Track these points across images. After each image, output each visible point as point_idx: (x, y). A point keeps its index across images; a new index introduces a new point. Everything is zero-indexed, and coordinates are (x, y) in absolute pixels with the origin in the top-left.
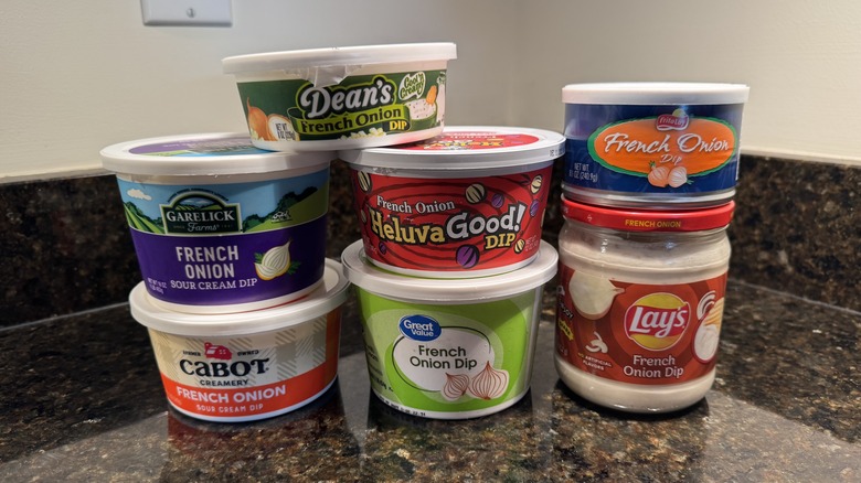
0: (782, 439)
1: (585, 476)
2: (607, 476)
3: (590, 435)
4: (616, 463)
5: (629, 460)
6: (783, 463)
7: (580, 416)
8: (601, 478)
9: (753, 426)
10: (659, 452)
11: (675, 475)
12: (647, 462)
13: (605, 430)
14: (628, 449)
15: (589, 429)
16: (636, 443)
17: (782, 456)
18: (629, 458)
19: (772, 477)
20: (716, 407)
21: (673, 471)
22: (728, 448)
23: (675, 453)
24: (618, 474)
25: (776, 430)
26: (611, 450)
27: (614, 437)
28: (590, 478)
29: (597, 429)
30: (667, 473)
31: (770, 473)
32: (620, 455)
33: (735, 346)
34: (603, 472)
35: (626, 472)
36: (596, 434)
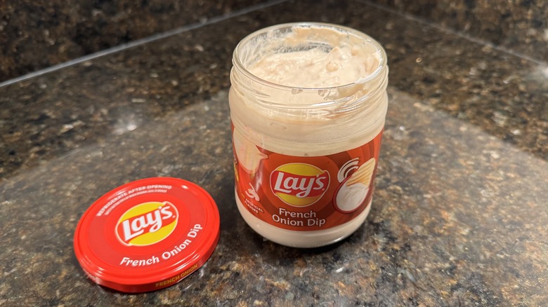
0: (540, 211)
1: (393, 249)
2: (410, 250)
3: (396, 209)
4: (415, 237)
5: (426, 233)
6: (541, 235)
7: (387, 191)
8: (405, 251)
9: (519, 198)
11: (461, 247)
12: (440, 235)
13: (407, 205)
14: (425, 223)
15: (395, 203)
16: (431, 217)
17: (540, 228)
18: (426, 232)
19: (532, 248)
20: (492, 180)
21: (460, 244)
22: (500, 221)
23: (461, 226)
24: (418, 247)
25: (536, 202)
26: (411, 223)
27: (412, 211)
28: (397, 251)
29: (401, 203)
30: (454, 246)
31: (531, 244)
32: (419, 229)
33: (505, 118)
34: (406, 245)
35: (425, 244)
36: (399, 208)
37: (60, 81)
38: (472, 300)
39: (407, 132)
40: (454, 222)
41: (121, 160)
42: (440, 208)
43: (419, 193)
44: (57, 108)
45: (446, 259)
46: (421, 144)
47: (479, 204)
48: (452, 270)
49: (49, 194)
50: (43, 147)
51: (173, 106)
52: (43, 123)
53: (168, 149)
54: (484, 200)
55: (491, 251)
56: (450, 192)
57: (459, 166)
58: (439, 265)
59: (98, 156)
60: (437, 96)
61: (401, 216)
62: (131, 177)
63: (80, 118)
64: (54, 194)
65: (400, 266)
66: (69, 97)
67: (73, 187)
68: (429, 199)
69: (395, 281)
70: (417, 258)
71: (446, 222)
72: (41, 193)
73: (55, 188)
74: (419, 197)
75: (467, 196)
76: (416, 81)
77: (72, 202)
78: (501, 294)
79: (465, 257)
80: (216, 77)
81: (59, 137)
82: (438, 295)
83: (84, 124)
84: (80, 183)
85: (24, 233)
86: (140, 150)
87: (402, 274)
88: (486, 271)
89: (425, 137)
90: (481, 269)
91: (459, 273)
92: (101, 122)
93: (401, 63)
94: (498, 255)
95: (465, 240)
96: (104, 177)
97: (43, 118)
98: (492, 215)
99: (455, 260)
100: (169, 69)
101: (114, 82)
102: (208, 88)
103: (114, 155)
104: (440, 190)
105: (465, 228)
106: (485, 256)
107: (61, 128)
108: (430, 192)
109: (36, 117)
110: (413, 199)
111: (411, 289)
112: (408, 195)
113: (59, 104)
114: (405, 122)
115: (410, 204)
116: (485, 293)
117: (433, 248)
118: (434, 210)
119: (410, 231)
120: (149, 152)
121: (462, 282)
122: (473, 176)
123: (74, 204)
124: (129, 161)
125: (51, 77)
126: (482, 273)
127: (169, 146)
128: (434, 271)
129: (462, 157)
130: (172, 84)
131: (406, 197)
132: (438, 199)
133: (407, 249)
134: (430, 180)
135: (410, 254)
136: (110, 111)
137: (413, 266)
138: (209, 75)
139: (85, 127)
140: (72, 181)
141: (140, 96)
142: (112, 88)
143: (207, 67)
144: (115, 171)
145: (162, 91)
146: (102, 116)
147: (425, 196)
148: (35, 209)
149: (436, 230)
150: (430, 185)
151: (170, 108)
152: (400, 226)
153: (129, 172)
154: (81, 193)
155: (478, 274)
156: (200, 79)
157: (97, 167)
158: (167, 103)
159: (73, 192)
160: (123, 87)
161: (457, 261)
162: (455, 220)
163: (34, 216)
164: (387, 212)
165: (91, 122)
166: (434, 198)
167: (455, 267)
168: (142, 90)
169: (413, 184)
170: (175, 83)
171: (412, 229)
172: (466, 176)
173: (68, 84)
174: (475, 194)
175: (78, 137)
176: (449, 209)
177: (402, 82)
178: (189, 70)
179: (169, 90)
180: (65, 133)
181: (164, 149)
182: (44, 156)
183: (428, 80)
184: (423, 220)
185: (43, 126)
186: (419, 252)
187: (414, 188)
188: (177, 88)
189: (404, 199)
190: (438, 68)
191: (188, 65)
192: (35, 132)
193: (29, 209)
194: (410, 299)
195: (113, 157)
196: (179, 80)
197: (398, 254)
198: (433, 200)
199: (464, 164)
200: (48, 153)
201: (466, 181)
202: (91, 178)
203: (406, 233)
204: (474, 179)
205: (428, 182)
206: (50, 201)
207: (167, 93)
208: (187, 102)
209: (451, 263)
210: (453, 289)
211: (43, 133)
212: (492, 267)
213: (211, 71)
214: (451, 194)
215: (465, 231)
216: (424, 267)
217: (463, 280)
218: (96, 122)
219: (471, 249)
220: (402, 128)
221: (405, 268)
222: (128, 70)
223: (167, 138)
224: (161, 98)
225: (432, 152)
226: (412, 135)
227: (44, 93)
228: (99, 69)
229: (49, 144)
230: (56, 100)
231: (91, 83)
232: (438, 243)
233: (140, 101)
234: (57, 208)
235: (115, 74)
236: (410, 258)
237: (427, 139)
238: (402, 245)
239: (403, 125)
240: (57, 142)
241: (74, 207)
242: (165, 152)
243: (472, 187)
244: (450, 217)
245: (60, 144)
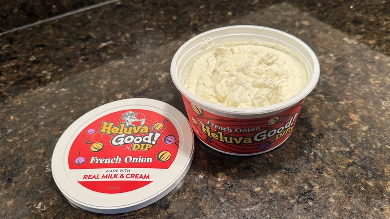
1: (311, 136)
3: (318, 110)
4: (329, 129)
7: (314, 98)
10: (354, 123)
11: (360, 139)
12: (346, 129)
13: (326, 108)
14: (337, 121)
15: (318, 106)
16: (342, 117)
18: (336, 127)
21: (359, 136)
23: (363, 124)
24: (329, 136)
26: (327, 120)
27: (330, 112)
28: (314, 137)
29: (322, 107)
30: (356, 137)
32: (332, 124)
34: (321, 134)
35: (334, 135)
36: (321, 110)
37: (101, 14)
38: (362, 174)
39: (335, 58)
40: (359, 122)
41: (136, 68)
42: (350, 112)
43: (336, 100)
44: (98, 32)
45: (348, 146)
46: (344, 67)
47: (379, 111)
48: (351, 153)
49: (90, 86)
50: (88, 56)
51: (172, 34)
52: (88, 41)
53: (166, 63)
54: (384, 108)
55: (381, 143)
56: (359, 101)
57: (370, 84)
58: (342, 149)
59: (122, 65)
60: (362, 34)
61: (321, 115)
62: (142, 79)
63: (112, 39)
64: (93, 86)
65: (314, 148)
66: (106, 25)
67: (105, 83)
68: (343, 105)
69: (309, 157)
70: (327, 143)
71: (353, 121)
72: (85, 85)
73: (93, 83)
74: (336, 103)
75: (372, 105)
76: (348, 22)
77: (104, 92)
78: (384, 172)
79: (362, 145)
80: (203, 15)
81: (98, 51)
82: (338, 168)
83: (114, 43)
84: (109, 80)
85: (73, 109)
86: (149, 62)
87: (315, 153)
88: (376, 156)
89: (348, 62)
90: (372, 154)
91: (356, 155)
92: (125, 43)
93: (339, 8)
94: (387, 146)
95: (364, 134)
96: (125, 78)
97: (89, 38)
98: (388, 119)
99: (354, 147)
100: (172, 8)
101: (135, 16)
102: (197, 22)
103: (132, 64)
104: (352, 100)
105: (366, 127)
106: (377, 146)
107: (100, 45)
108: (345, 100)
109: (84, 37)
110: (331, 104)
111: (319, 163)
112: (328, 102)
113: (99, 29)
114: (335, 51)
115: (329, 108)
116: (372, 170)
117: (340, 138)
118: (345, 112)
119: (325, 125)
120: (154, 64)
121: (356, 161)
122: (379, 91)
123: (105, 94)
124: (141, 69)
125: (95, 11)
126: (372, 157)
127: (167, 60)
128: (338, 152)
129: (373, 78)
130: (173, 19)
131: (326, 103)
132: (350, 105)
133: (321, 137)
134: (346, 93)
135: (322, 140)
136: (131, 36)
137: (323, 148)
138: (198, 13)
139: (115, 45)
140: (105, 79)
141: (152, 26)
142: (133, 20)
143: (198, 7)
144: (132, 74)
145: (166, 24)
146: (126, 38)
147: (340, 103)
148: (81, 95)
149: (344, 126)
150: (346, 96)
151: (170, 35)
152: (318, 121)
153: (140, 75)
154: (110, 87)
155: (369, 157)
156: (192, 15)
157: (121, 71)
158: (168, 32)
159: (105, 86)
160: (141, 20)
161: (356, 148)
162: (360, 120)
163: (79, 99)
164: (311, 112)
165: (119, 42)
166: (346, 104)
167: (354, 152)
168: (153, 22)
169: (334, 94)
170: (175, 18)
171: (327, 124)
172: (373, 91)
173: (105, 16)
174: (377, 104)
175: (110, 52)
176: (356, 113)
177: (337, 23)
178: (186, 10)
179: (170, 23)
180: (102, 48)
181: (164, 62)
182: (88, 62)
183: (357, 22)
184: (336, 119)
185: (88, 43)
186: (329, 139)
187: (333, 97)
188: (176, 21)
189: (325, 104)
190: (367, 13)
191: (185, 6)
192: (83, 47)
193: (77, 95)
194: (318, 169)
195: (131, 66)
196: (178, 16)
197: (315, 139)
198: (345, 106)
199: (373, 83)
200: (90, 61)
201: (373, 94)
202: (116, 78)
203: (322, 127)
204: (379, 93)
205: (344, 93)
206: (90, 90)
207: (169, 25)
208: (181, 32)
209: (351, 148)
210: (349, 165)
211: (88, 48)
212: (381, 154)
213: (201, 10)
214: (359, 102)
215: (365, 129)
216: (331, 149)
217: (357, 160)
218: (122, 42)
219: (367, 141)
220: (332, 55)
221: (318, 149)
222: (145, 8)
223: (166, 55)
224: (165, 28)
225: (351, 73)
226: (338, 60)
227: (90, 21)
228: (126, 7)
229: (92, 55)
230: (97, 27)
231: (121, 17)
232: (344, 135)
233: (151, 29)
234: (94, 95)
235: (136, 11)
236: (322, 143)
237: (349, 64)
238: (318, 134)
239: (333, 53)
240: (97, 54)
241: (104, 96)
242: (164, 64)
243: (376, 99)
244: (355, 118)
245: (99, 55)
